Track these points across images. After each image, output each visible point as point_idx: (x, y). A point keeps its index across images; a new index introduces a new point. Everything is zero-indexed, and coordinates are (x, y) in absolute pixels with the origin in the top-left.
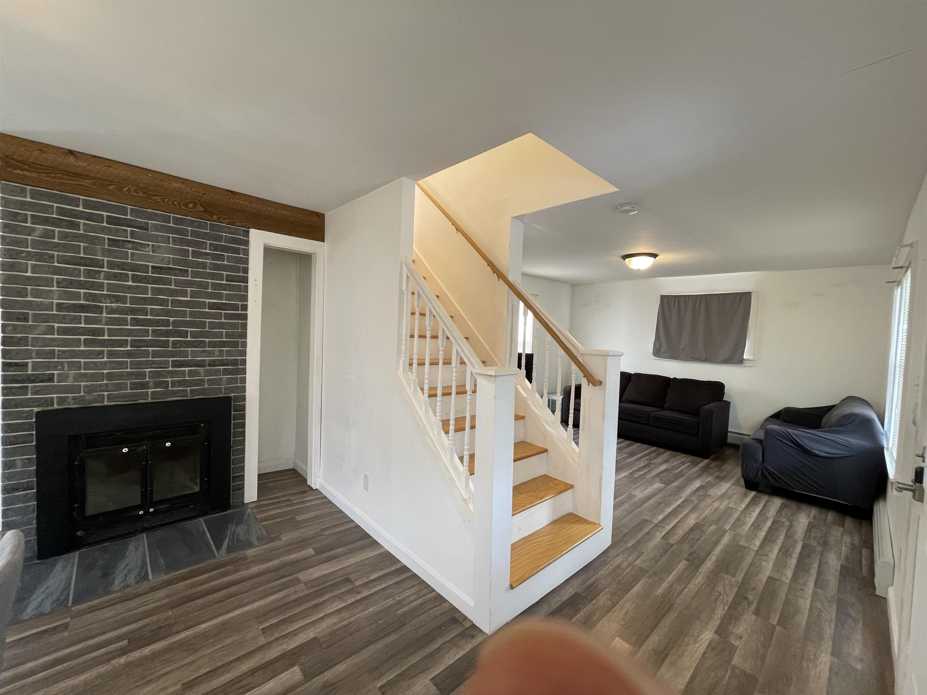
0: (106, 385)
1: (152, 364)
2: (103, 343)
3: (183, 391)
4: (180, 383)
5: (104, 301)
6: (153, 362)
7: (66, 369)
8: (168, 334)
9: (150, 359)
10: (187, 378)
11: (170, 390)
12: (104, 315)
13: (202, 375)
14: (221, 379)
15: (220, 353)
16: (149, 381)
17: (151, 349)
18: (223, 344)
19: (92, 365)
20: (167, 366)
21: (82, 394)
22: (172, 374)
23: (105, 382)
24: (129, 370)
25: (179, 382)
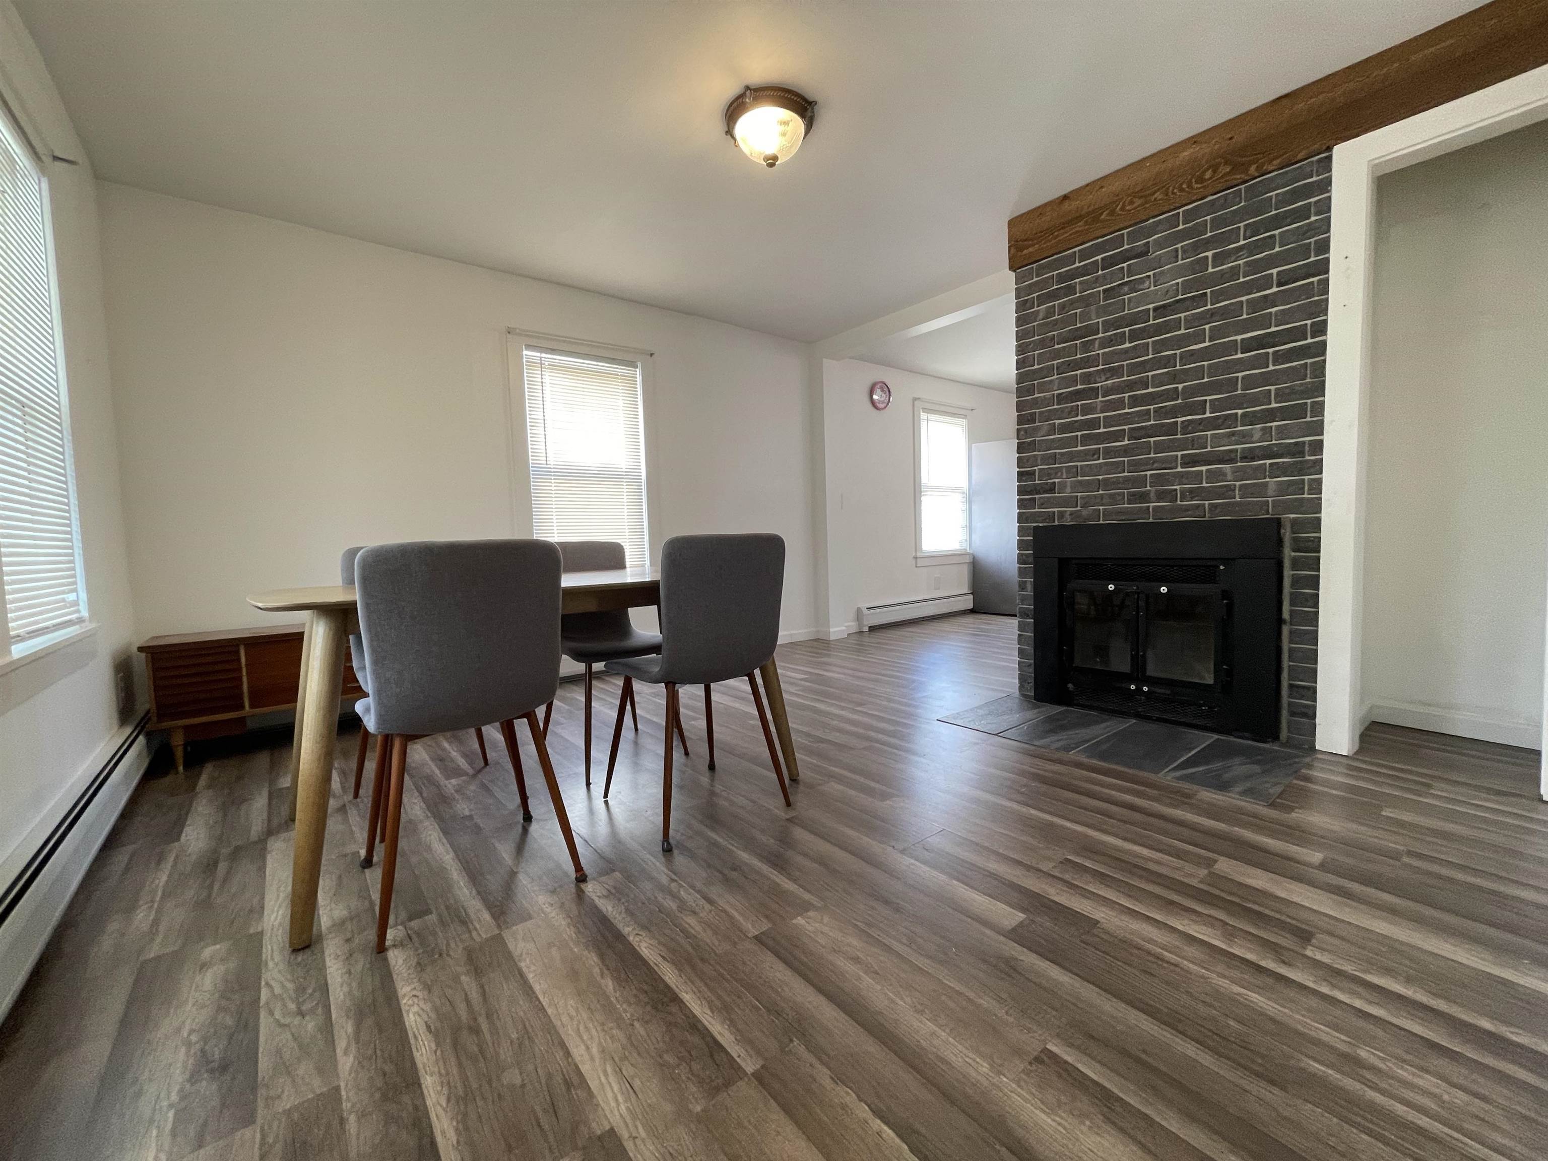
12: (1100, 399)
13: (1229, 477)
14: (1266, 485)
15: (1263, 434)
16: (1150, 491)
17: (1152, 440)
18: (1271, 415)
19: (1087, 469)
20: (1173, 464)
21: (1079, 508)
22: (1181, 477)
23: (1101, 492)
24: (1126, 474)
25: (1191, 491)
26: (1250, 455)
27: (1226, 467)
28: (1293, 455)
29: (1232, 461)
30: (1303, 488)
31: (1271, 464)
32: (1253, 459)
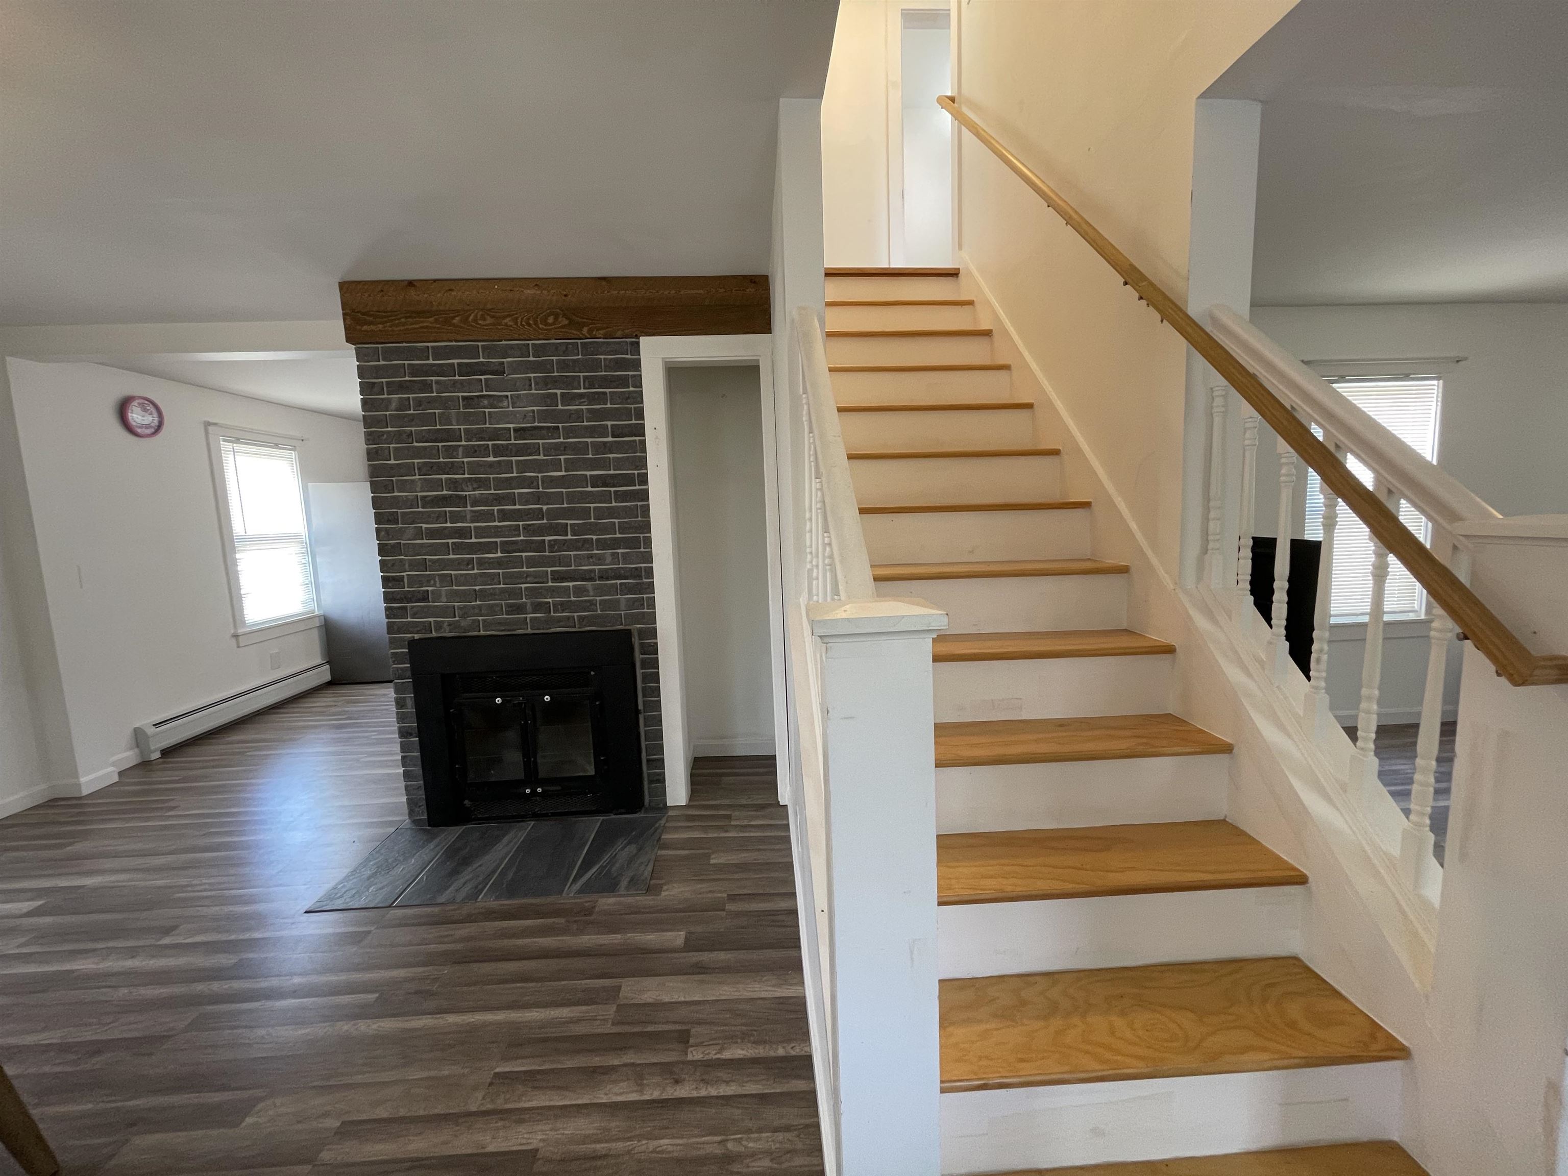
0: (479, 607)
1: (527, 577)
2: (472, 548)
3: (568, 618)
4: (564, 606)
5: (466, 489)
6: (528, 575)
7: (438, 585)
8: (541, 530)
9: (525, 569)
10: (573, 599)
11: (553, 616)
12: (469, 508)
13: (591, 593)
14: (618, 601)
15: (613, 559)
16: (526, 603)
17: (524, 554)
18: (616, 543)
19: (463, 579)
20: (545, 580)
21: (457, 619)
22: (553, 591)
23: (478, 603)
24: (502, 586)
25: (562, 603)
26: (604, 575)
27: (589, 584)
28: (634, 578)
29: (591, 579)
30: (643, 604)
31: (620, 584)
32: (607, 579)
